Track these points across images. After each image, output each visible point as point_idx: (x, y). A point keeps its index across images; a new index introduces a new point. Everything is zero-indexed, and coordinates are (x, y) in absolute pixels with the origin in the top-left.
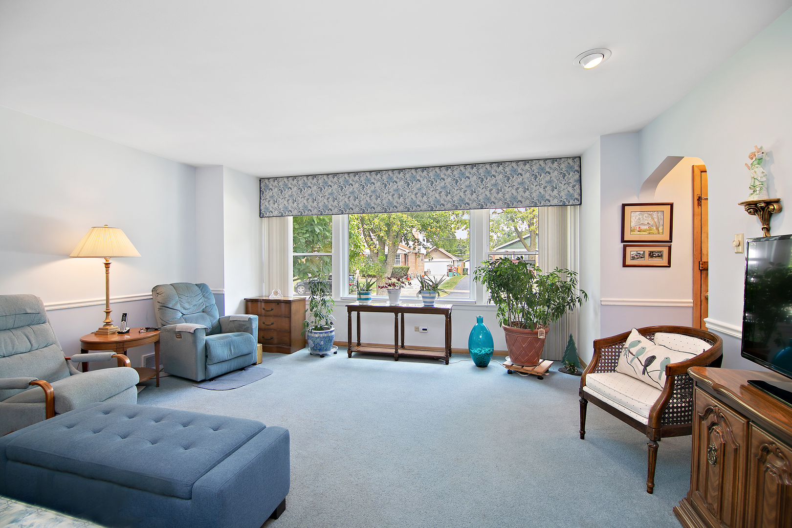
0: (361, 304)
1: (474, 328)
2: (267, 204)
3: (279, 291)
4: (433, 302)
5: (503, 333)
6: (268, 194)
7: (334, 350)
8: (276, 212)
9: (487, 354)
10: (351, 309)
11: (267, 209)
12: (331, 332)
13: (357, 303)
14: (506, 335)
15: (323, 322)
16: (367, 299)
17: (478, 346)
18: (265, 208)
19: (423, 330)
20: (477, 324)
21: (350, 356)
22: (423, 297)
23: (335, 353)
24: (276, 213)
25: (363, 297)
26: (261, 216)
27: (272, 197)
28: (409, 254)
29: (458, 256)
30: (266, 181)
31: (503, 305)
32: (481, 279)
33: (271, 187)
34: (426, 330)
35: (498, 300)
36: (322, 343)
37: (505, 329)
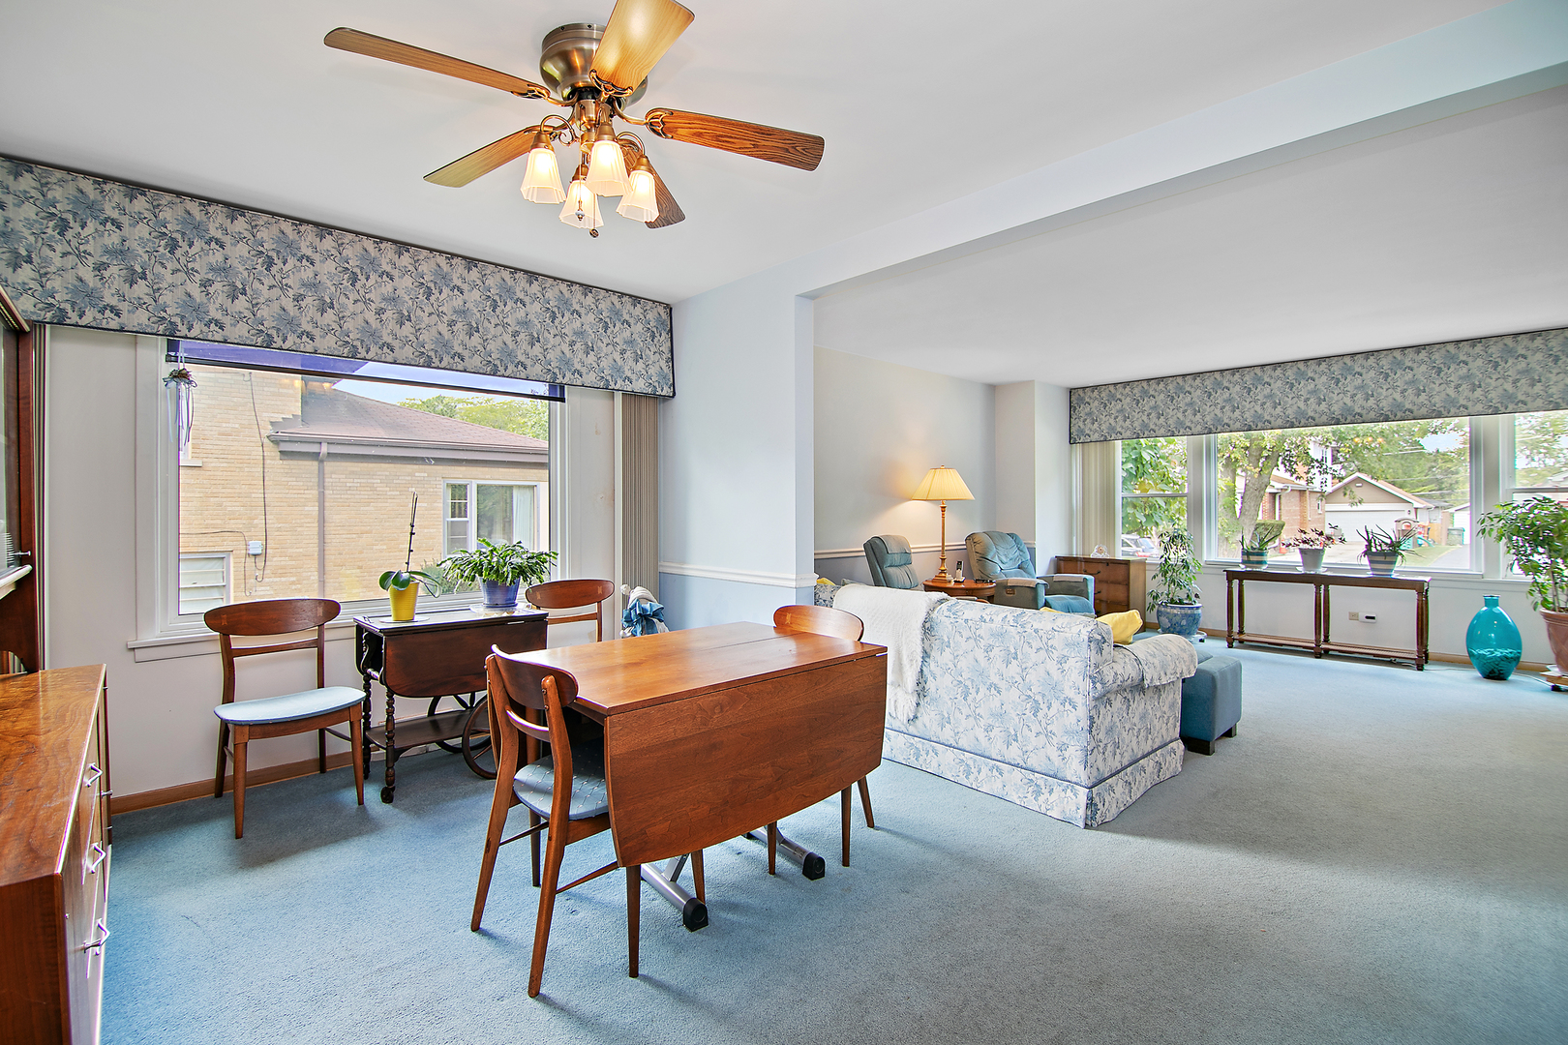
0: (1248, 569)
1: (1478, 617)
2: (1081, 424)
3: (1104, 548)
4: (1391, 570)
5: (1543, 623)
6: (1083, 410)
7: (1200, 637)
8: (1096, 435)
9: (1507, 658)
10: (1231, 576)
11: (1082, 431)
12: (1198, 608)
13: (1242, 568)
14: (1549, 625)
15: (1181, 594)
16: (1261, 563)
17: (1486, 644)
18: (1078, 431)
19: (1367, 617)
20: (1485, 608)
21: (1230, 646)
22: (1370, 562)
23: (1201, 641)
24: (1096, 437)
25: (1252, 558)
26: (1072, 441)
27: (1089, 414)
28: (1283, 494)
29: (1430, 497)
30: (1081, 392)
31: (1542, 578)
32: (1494, 534)
33: (1087, 400)
34: (1373, 618)
35: (1531, 568)
36: (1184, 622)
37: (1546, 616)
